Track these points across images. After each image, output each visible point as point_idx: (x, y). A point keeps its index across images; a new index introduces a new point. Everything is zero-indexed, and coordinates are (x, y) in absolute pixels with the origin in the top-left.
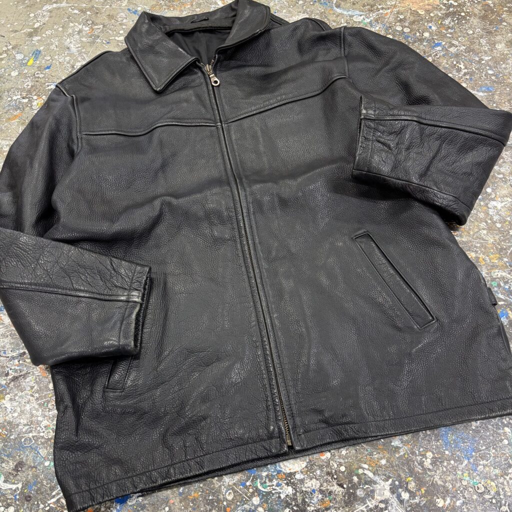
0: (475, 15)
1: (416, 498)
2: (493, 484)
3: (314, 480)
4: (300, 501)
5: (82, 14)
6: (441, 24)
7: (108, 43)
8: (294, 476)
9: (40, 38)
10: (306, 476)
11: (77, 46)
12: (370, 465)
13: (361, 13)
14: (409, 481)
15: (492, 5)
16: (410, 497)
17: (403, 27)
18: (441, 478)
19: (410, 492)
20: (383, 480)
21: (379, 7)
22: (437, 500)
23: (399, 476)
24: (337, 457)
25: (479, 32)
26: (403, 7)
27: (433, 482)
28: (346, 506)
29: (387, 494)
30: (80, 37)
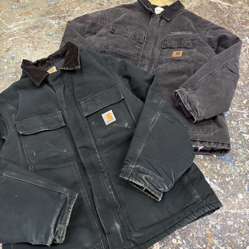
2: (242, 168)
5: (27, 39)
9: (12, 52)
11: (29, 52)
19: (216, 179)
22: (226, 179)
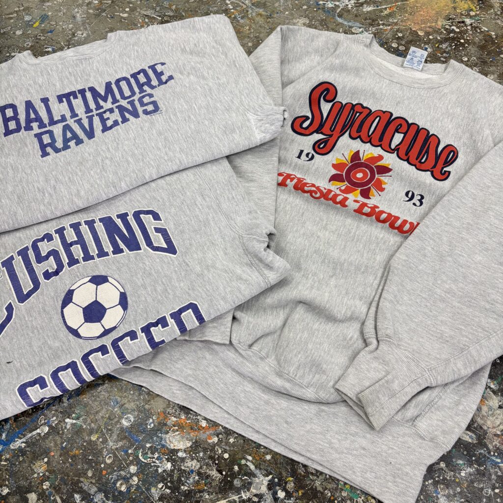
0: (474, 43)
1: (292, 499)
3: (195, 461)
4: (175, 478)
6: (438, 47)
7: (112, 17)
8: (177, 453)
10: (188, 455)
12: (254, 458)
13: (361, 26)
14: (289, 481)
15: (494, 37)
16: (285, 496)
17: (399, 44)
18: (321, 484)
20: (264, 475)
21: (381, 22)
23: (281, 473)
24: (223, 444)
25: (474, 60)
26: (404, 26)
27: (312, 487)
28: (220, 492)
29: (264, 489)
30: (88, 9)
